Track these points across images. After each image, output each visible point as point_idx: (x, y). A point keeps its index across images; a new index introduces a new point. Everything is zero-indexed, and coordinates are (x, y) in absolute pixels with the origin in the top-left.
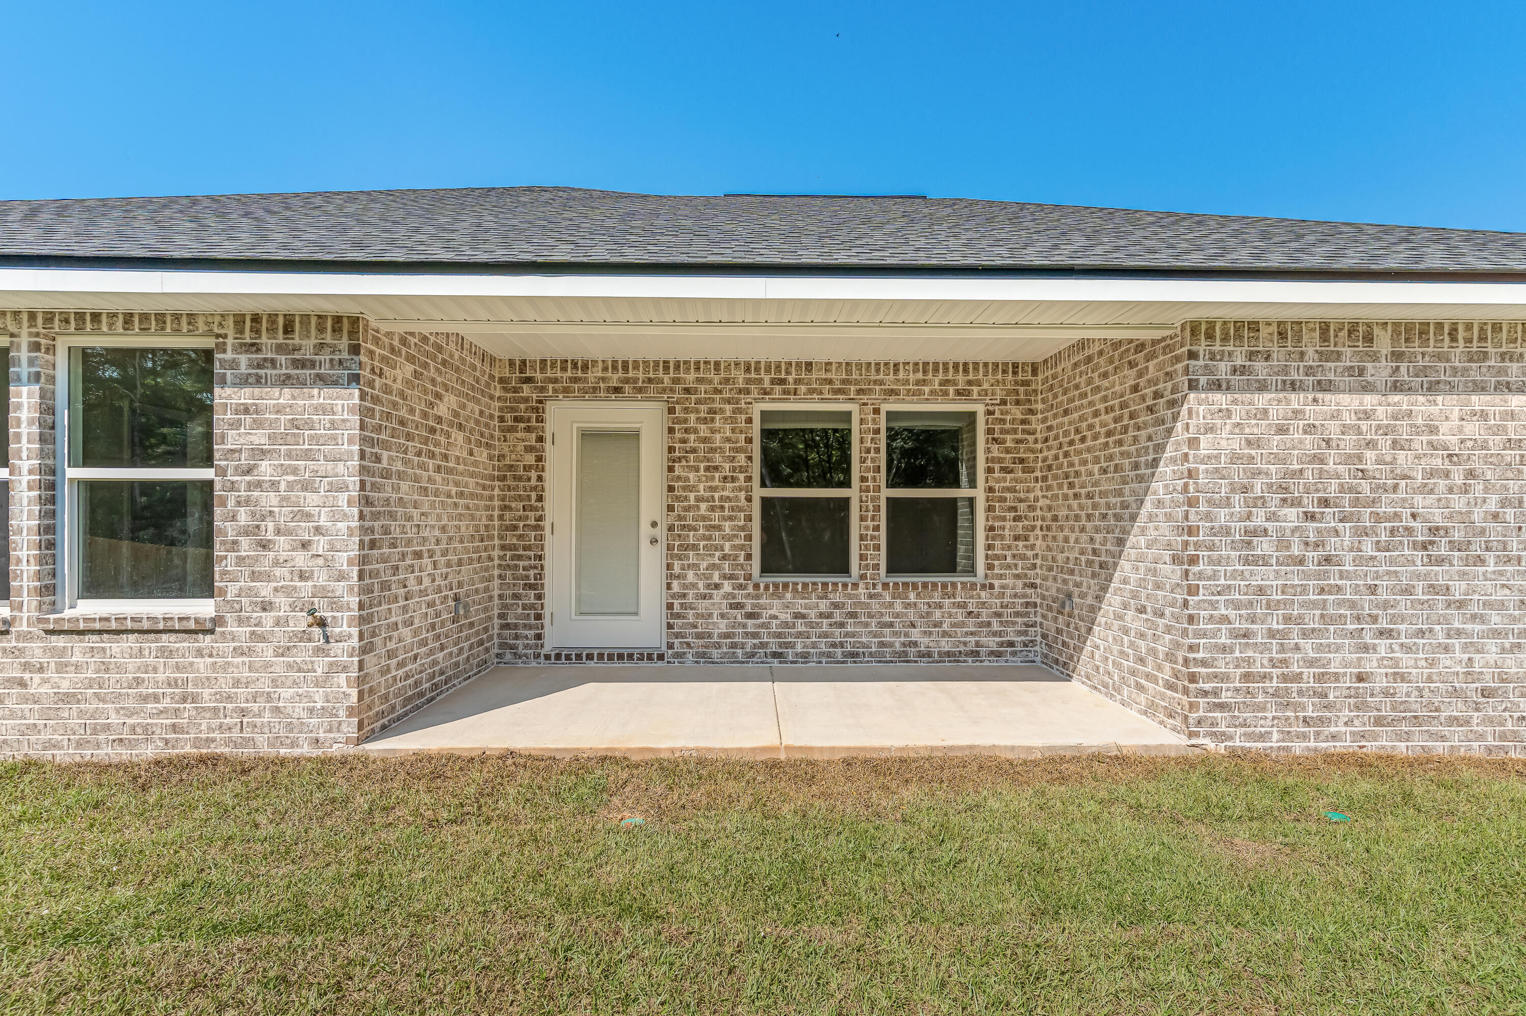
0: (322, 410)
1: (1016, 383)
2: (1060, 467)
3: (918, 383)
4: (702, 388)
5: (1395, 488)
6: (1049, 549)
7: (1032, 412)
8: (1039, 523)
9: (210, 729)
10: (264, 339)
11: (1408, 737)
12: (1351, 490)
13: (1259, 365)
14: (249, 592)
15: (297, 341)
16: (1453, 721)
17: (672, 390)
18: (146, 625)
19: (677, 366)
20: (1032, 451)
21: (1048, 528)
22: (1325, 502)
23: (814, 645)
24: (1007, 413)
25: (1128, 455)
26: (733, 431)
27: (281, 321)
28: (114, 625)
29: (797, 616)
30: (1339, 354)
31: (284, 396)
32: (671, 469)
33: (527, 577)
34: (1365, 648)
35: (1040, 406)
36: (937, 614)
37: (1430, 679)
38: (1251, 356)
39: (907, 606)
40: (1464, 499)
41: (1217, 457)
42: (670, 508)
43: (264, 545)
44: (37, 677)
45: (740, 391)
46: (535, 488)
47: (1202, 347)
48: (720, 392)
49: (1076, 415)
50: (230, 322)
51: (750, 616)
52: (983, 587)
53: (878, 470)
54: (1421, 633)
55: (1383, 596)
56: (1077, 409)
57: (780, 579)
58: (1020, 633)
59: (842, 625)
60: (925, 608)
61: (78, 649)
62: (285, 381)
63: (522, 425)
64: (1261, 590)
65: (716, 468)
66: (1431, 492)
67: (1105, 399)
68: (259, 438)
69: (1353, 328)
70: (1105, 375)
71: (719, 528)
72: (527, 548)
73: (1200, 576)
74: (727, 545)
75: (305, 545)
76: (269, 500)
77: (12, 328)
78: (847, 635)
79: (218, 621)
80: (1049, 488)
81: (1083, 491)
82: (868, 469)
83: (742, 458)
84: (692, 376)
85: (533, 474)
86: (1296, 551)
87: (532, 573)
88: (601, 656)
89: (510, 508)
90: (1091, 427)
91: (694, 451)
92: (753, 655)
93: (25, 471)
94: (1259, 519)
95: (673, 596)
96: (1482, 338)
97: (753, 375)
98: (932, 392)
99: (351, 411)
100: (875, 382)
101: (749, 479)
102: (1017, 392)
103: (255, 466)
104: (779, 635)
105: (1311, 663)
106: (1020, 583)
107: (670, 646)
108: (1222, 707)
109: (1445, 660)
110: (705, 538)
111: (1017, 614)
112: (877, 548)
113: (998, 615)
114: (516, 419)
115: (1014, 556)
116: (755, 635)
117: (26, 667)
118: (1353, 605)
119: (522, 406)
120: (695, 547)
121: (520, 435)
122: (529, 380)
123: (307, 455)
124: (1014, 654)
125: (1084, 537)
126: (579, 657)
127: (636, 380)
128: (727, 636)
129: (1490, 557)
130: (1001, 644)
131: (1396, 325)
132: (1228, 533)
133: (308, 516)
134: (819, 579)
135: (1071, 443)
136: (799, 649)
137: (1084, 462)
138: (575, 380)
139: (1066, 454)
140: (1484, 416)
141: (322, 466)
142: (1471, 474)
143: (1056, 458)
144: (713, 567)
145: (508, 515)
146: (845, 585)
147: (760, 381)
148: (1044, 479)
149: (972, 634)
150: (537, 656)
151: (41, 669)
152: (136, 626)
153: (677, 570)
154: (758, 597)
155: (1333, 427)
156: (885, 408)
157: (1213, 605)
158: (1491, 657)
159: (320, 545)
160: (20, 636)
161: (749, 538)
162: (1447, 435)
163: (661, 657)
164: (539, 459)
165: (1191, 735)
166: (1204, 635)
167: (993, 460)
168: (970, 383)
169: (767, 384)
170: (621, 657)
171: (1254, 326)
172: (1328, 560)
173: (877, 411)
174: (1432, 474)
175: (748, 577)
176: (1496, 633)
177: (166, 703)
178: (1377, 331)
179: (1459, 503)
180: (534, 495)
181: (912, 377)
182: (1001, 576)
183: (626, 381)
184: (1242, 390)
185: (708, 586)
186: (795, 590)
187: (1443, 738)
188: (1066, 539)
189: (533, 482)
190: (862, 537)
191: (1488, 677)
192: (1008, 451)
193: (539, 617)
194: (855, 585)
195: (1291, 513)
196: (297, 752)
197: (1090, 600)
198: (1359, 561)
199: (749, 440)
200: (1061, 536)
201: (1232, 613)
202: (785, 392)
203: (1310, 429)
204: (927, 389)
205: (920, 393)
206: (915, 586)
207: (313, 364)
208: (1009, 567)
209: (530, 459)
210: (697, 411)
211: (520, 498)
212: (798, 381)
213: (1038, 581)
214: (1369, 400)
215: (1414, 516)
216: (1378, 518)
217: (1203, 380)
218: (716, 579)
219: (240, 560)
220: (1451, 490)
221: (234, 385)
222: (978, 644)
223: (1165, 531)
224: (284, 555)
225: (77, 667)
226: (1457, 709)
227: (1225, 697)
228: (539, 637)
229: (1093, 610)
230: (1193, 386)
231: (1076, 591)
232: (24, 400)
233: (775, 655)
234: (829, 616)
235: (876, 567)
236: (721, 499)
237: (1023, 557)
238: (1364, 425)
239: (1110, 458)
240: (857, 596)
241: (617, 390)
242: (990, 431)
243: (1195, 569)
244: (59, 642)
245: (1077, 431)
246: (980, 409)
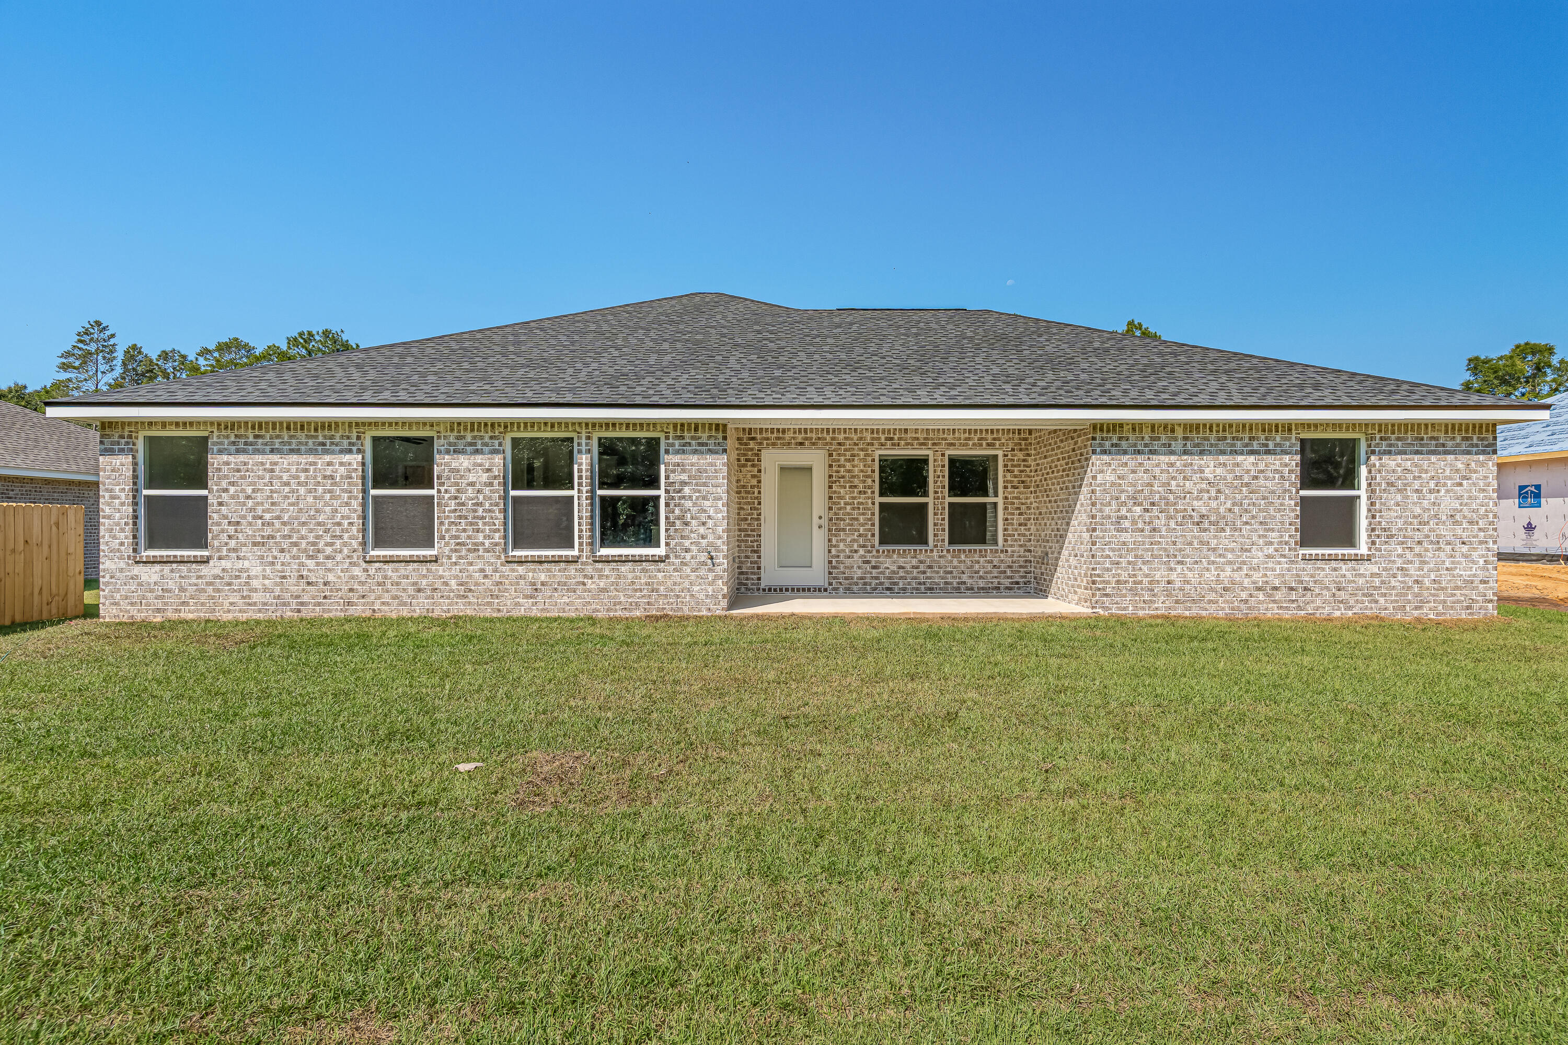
0: (711, 464)
1: (1020, 439)
2: (1043, 486)
3: (966, 439)
4: (848, 442)
5: (1185, 497)
6: (1038, 530)
7: (1028, 455)
8: (1032, 516)
9: (664, 604)
10: (686, 434)
11: (1190, 609)
12: (1165, 499)
13: (1123, 443)
14: (681, 544)
15: (700, 434)
16: (1210, 602)
17: (831, 444)
18: (637, 558)
19: (834, 430)
20: (1029, 477)
21: (1037, 519)
22: (1153, 504)
23: (909, 584)
24: (1015, 455)
25: (1070, 481)
26: (865, 466)
27: (693, 426)
28: (624, 559)
29: (900, 567)
30: (1159, 438)
31: (694, 458)
32: (830, 487)
33: (753, 546)
34: (1171, 569)
35: (1033, 452)
36: (977, 567)
37: (1200, 583)
38: (1120, 439)
39: (960, 562)
40: (1216, 502)
41: (1105, 484)
42: (830, 509)
43: (687, 524)
44: (590, 581)
45: (868, 444)
46: (757, 498)
47: (1098, 435)
48: (857, 445)
49: (1049, 459)
50: (671, 426)
51: (874, 567)
52: (1002, 551)
53: (944, 487)
54: (1196, 562)
55: (1179, 546)
56: (1051, 456)
57: (891, 548)
58: (1022, 577)
59: (924, 572)
60: (969, 563)
61: (607, 569)
62: (695, 452)
63: (750, 463)
64: (1124, 543)
65: (855, 487)
66: (1201, 499)
67: (1062, 453)
68: (684, 477)
69: (1165, 427)
70: (1062, 441)
71: (857, 519)
72: (753, 530)
73: (1097, 537)
74: (862, 528)
75: (704, 524)
76: (688, 504)
77: (578, 429)
78: (927, 578)
79: (667, 557)
80: (1037, 497)
81: (1053, 499)
82: (938, 487)
83: (869, 481)
84: (842, 436)
85: (756, 490)
86: (1140, 526)
87: (755, 544)
88: (793, 590)
89: (743, 509)
90: (1056, 466)
91: (843, 477)
92: (875, 589)
93: (584, 492)
94: (1124, 511)
95: (832, 557)
96: (1224, 430)
97: (875, 435)
98: (974, 444)
99: (724, 465)
100: (942, 439)
101: (873, 492)
102: (1020, 444)
103: (682, 489)
104: (890, 578)
105: (1147, 576)
106: (1022, 549)
107: (830, 584)
108: (1107, 595)
109: (1207, 575)
110: (849, 525)
111: (1021, 567)
112: (943, 530)
113: (1010, 567)
114: (747, 460)
115: (1019, 535)
116: (877, 578)
117: (585, 576)
118: (1165, 550)
119: (750, 453)
120: (844, 530)
121: (748, 469)
122: (753, 439)
123: (705, 485)
124: (1019, 588)
125: (1053, 522)
126: (781, 590)
127: (811, 439)
128: (862, 578)
129: (1228, 529)
130: (1012, 583)
131: (1185, 425)
132: (1110, 518)
133: (705, 511)
134: (912, 548)
135: (1048, 474)
136: (901, 586)
137: (1053, 484)
138: (778, 438)
139: (1046, 479)
140: (1225, 465)
141: (710, 489)
142: (1219, 491)
143: (1041, 481)
144: (854, 541)
145: (742, 512)
146: (926, 551)
147: (879, 439)
148: (1035, 492)
149: (996, 577)
150: (758, 589)
151: (592, 578)
152: (633, 559)
153: (834, 542)
154: (878, 557)
155: (1157, 471)
156: (948, 453)
157: (1103, 550)
158: (1228, 574)
159: (710, 523)
160: (583, 564)
161: (873, 525)
162: (1208, 473)
163: (826, 590)
164: (759, 482)
165: (1093, 608)
166: (1099, 564)
167: (1007, 482)
168: (994, 439)
169: (883, 440)
170: (804, 590)
171: (1121, 426)
172: (1154, 530)
173: (943, 455)
174: (1201, 491)
175: (873, 547)
176: (1230, 563)
177: (645, 592)
178: (1176, 427)
179: (1214, 504)
180: (756, 501)
181: (962, 436)
182: (1012, 546)
183: (806, 439)
184: (1116, 454)
185: (851, 551)
186: (899, 553)
187: (1206, 610)
188: (1045, 524)
189: (756, 494)
190: (935, 525)
191: (1226, 582)
192: (1015, 476)
193: (759, 568)
194: (932, 551)
195: (1138, 509)
196: (701, 614)
197: (1056, 555)
198: (1168, 530)
199: (873, 471)
200: (1043, 523)
201: (1111, 554)
202: (893, 445)
203: (1146, 471)
204: (971, 443)
205: (967, 445)
206: (964, 551)
207: (707, 444)
208: (1016, 540)
209: (754, 482)
210: (845, 455)
211: (749, 503)
212: (900, 439)
213: (1032, 548)
214: (1173, 458)
215: (1193, 510)
216: (1177, 511)
217: (1098, 450)
218: (855, 547)
219: (676, 530)
220: (1210, 499)
221: (673, 454)
222: (999, 583)
223: (1084, 518)
224: (695, 528)
225: (607, 576)
226: (1212, 596)
227: (1108, 591)
228: (759, 579)
229: (1057, 559)
230: (1094, 452)
231: (1050, 551)
232: (584, 461)
233: (888, 589)
234: (917, 567)
235: (943, 540)
236: (858, 503)
237: (1024, 535)
238: (1171, 470)
239: (1064, 483)
240: (932, 557)
241: (801, 444)
242: (1006, 466)
243: (1095, 534)
244: (599, 566)
245: (1050, 468)
246: (1000, 453)
